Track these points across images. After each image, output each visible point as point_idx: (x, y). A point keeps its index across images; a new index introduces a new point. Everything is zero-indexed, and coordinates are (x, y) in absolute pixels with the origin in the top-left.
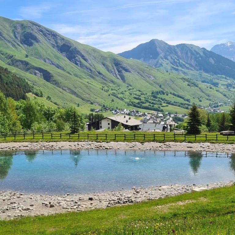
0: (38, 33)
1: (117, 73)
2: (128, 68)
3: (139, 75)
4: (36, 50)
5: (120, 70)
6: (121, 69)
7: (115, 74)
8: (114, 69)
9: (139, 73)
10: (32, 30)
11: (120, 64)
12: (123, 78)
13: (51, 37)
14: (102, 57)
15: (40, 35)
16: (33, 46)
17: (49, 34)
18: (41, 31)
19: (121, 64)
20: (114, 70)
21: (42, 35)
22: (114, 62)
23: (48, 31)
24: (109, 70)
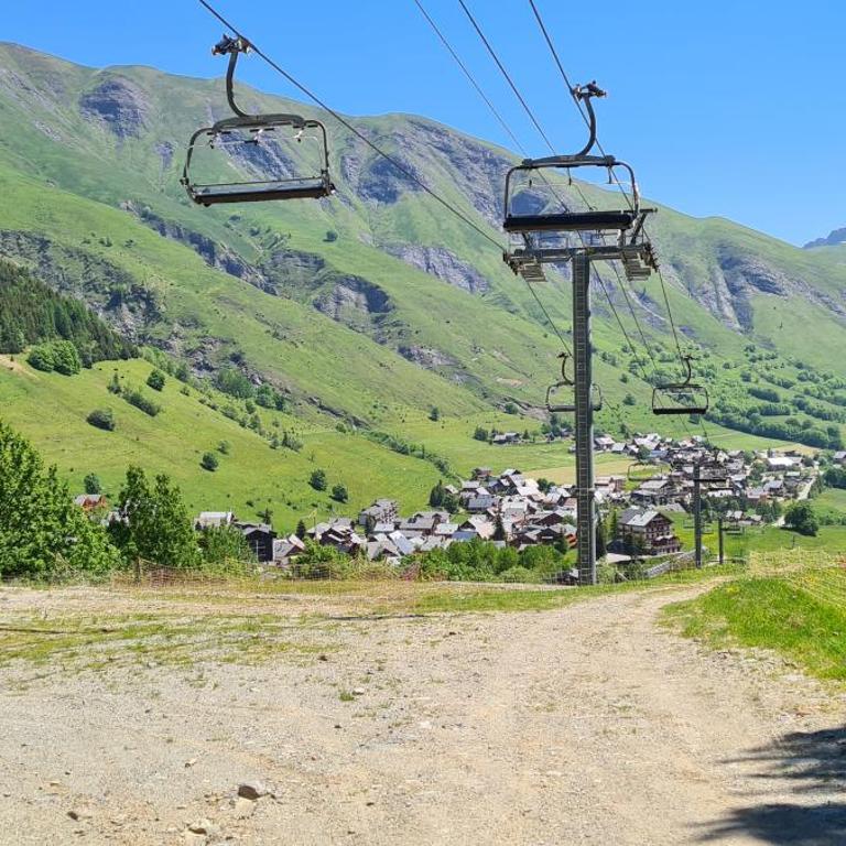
0: (431, 157)
1: (726, 294)
2: (776, 275)
3: (821, 305)
4: (404, 218)
5: (737, 284)
6: (741, 281)
7: (718, 300)
8: (713, 280)
9: (819, 296)
10: (409, 146)
11: (738, 262)
12: (744, 317)
13: (481, 172)
14: (674, 236)
15: (438, 165)
16: (396, 205)
17: (476, 160)
18: (446, 149)
19: (747, 263)
20: (716, 285)
21: (442, 163)
22: (719, 255)
23: (472, 149)
24: (696, 285)
